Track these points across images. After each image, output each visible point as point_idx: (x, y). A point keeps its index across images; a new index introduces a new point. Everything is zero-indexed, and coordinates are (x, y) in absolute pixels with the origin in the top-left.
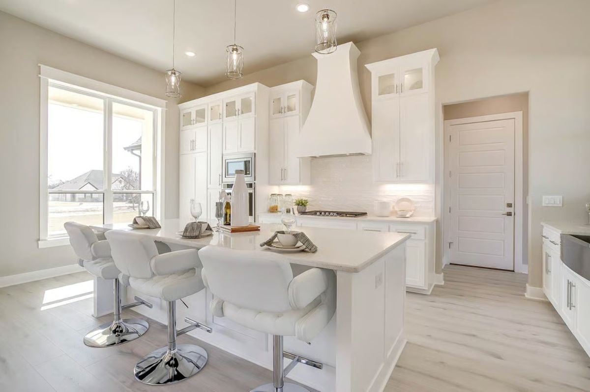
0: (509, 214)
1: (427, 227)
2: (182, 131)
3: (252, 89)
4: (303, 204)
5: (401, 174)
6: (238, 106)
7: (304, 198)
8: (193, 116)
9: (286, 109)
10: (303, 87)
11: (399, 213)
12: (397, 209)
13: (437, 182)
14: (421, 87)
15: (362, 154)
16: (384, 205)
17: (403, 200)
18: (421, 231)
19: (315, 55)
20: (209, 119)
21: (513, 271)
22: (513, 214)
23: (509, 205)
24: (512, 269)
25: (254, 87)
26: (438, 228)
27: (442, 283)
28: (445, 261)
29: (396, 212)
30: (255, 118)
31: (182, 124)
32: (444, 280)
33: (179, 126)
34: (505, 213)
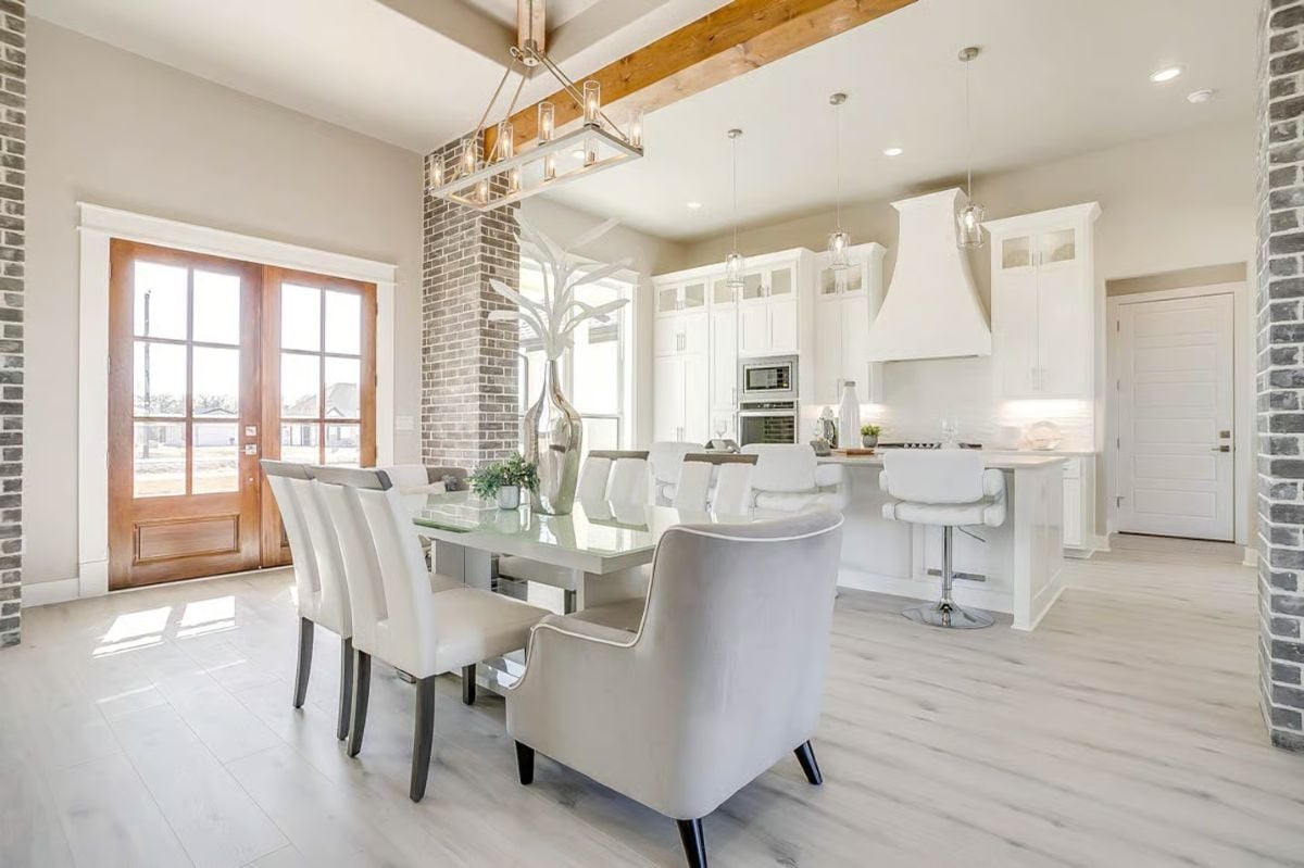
0: (1225, 449)
1: (1084, 459)
2: (660, 318)
3: (791, 257)
4: (873, 433)
5: (1041, 385)
6: (766, 282)
7: (873, 425)
8: (681, 296)
9: (845, 287)
10: (874, 252)
11: (1037, 444)
12: (1031, 438)
13: (1097, 396)
14: (1072, 256)
15: (976, 356)
16: (1012, 432)
17: (1039, 424)
18: (1074, 467)
19: (895, 205)
20: (712, 300)
21: (1233, 542)
22: (1231, 448)
23: (1225, 435)
24: (1232, 540)
25: (796, 253)
26: (1100, 469)
27: (1108, 550)
28: (1112, 526)
29: (1031, 443)
30: (797, 301)
31: (657, 308)
32: (1111, 546)
33: (653, 311)
34: (1218, 446)
